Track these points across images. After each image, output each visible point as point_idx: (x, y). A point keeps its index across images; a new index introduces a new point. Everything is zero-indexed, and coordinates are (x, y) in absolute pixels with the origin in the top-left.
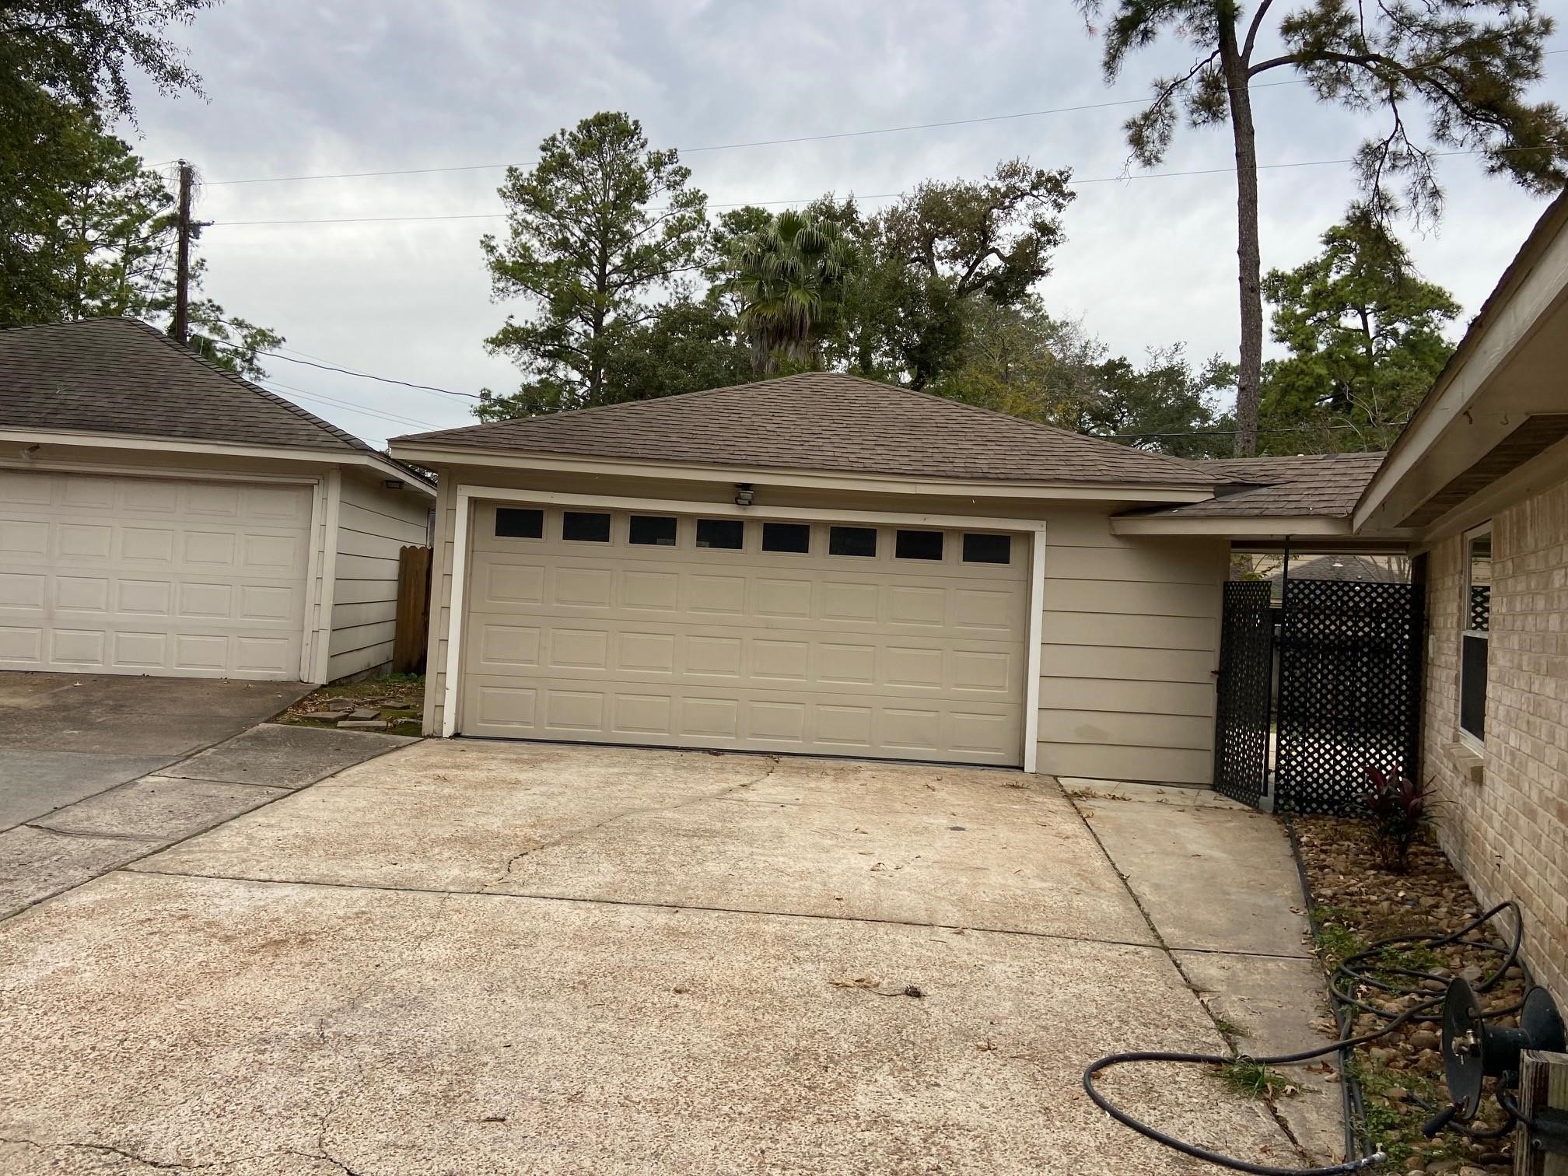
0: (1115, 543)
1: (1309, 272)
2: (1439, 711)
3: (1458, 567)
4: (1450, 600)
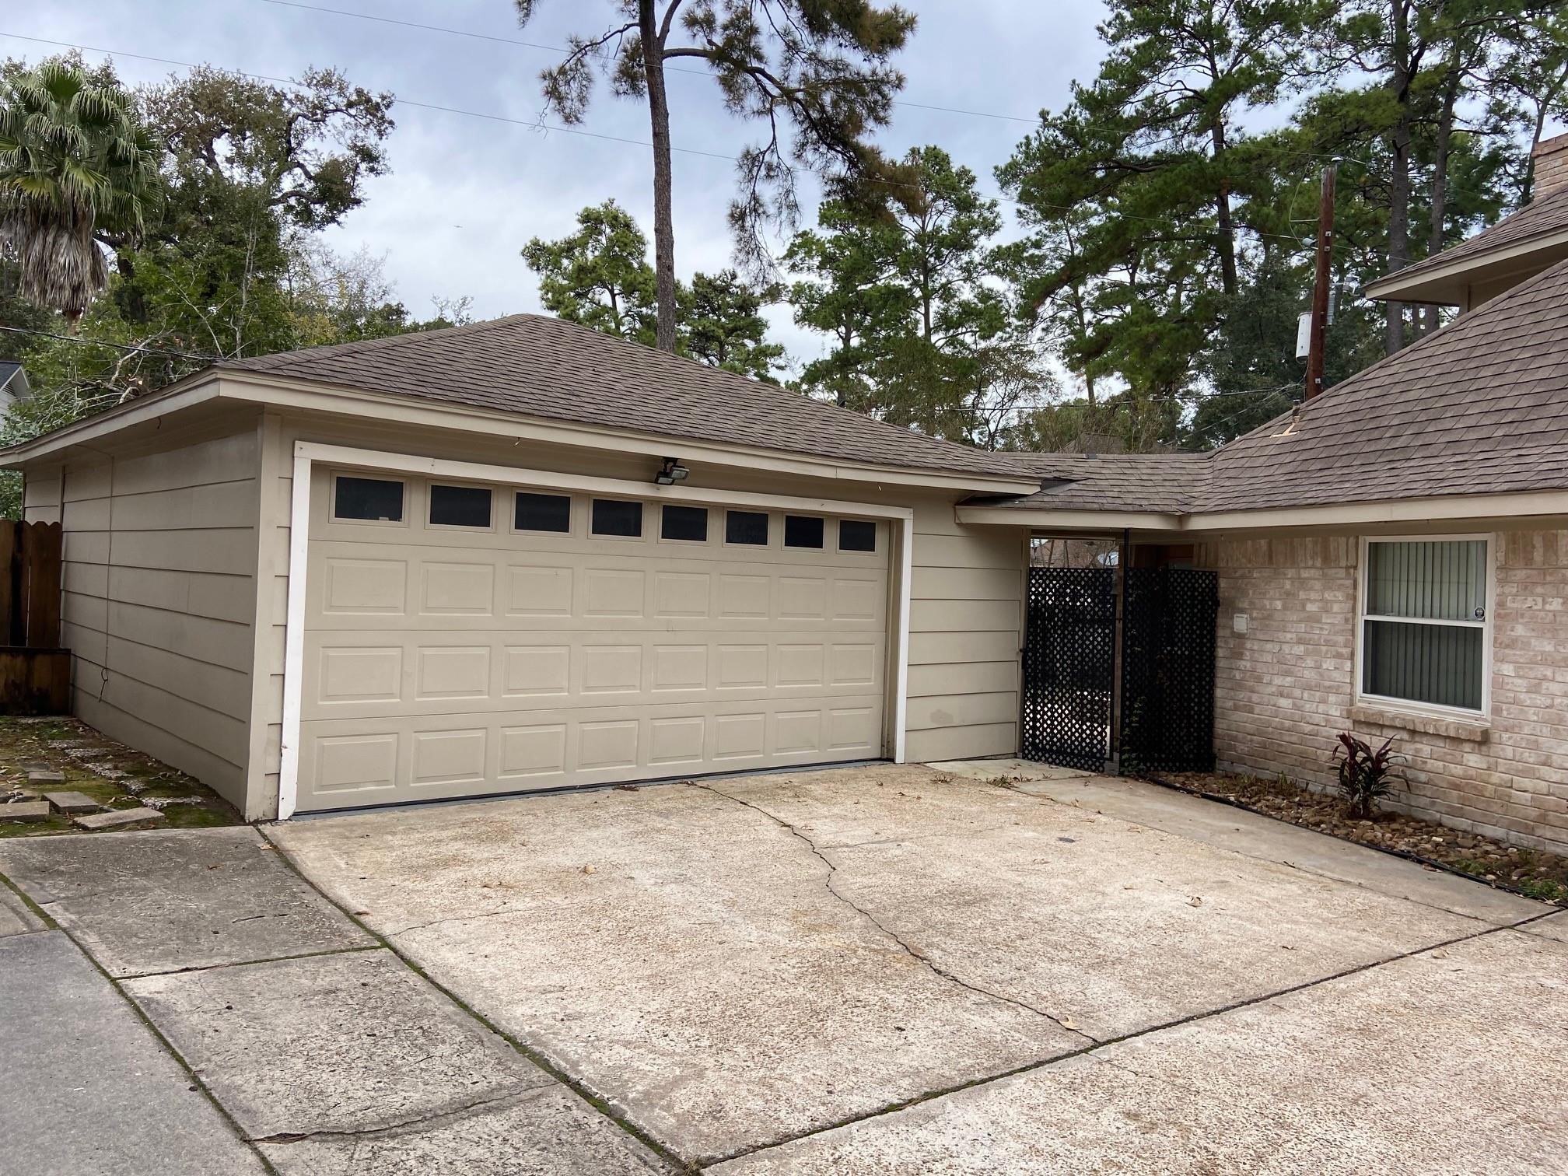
0: (957, 531)
1: (569, 248)
2: (1281, 678)
3: (1343, 563)
4: (1311, 589)
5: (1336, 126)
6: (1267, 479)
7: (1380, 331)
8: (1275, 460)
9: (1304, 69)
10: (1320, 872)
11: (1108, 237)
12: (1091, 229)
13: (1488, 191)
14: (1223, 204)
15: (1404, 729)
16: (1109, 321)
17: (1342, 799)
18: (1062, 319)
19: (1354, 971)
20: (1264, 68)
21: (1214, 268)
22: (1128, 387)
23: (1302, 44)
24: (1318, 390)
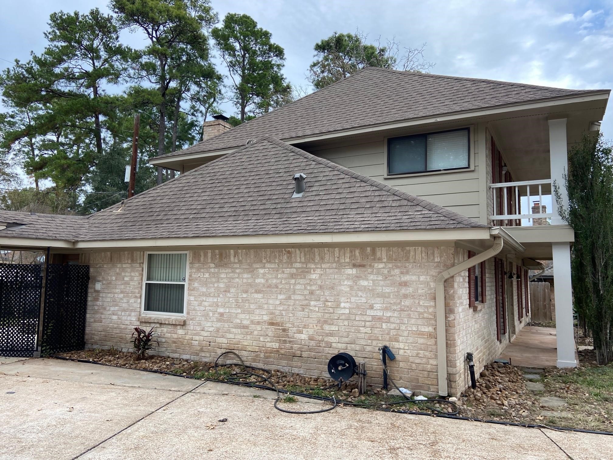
2: (114, 307)
3: (139, 262)
4: (127, 272)
5: (140, 99)
6: (111, 228)
7: (155, 176)
8: (114, 221)
9: (129, 75)
10: (124, 385)
11: (47, 120)
12: (39, 115)
13: (190, 134)
14: (97, 118)
15: (158, 323)
16: (46, 156)
17: (134, 353)
18: (24, 151)
19: (134, 424)
20: (113, 70)
21: (93, 142)
22: (54, 185)
23: (128, 66)
24: (133, 195)
